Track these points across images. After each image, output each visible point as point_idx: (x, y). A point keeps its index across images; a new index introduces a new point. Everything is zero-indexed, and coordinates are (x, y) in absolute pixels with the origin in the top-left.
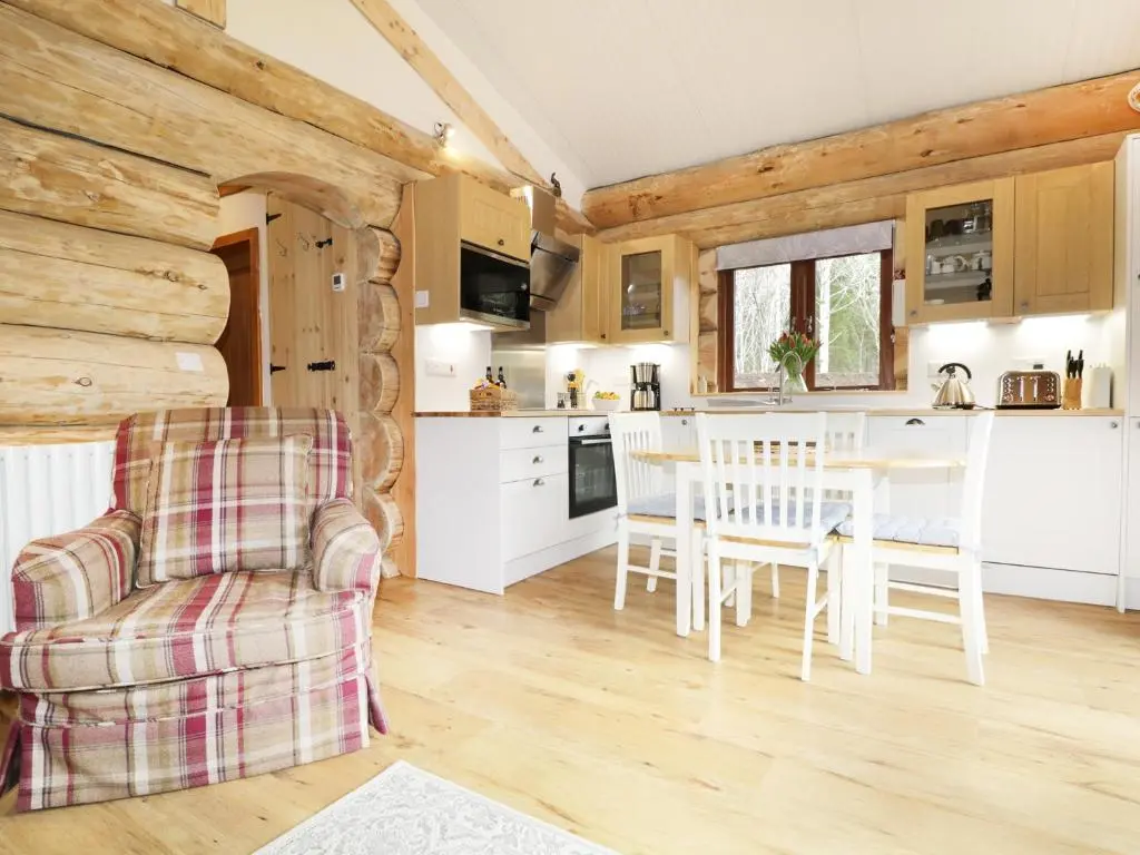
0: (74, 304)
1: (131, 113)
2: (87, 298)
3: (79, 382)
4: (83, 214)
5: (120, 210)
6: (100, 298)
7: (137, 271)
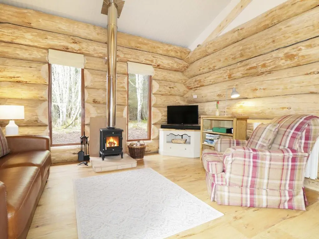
0: (291, 88)
1: (306, 28)
2: (293, 86)
3: (288, 108)
4: (298, 63)
5: (306, 57)
6: (296, 85)
7: (305, 74)
